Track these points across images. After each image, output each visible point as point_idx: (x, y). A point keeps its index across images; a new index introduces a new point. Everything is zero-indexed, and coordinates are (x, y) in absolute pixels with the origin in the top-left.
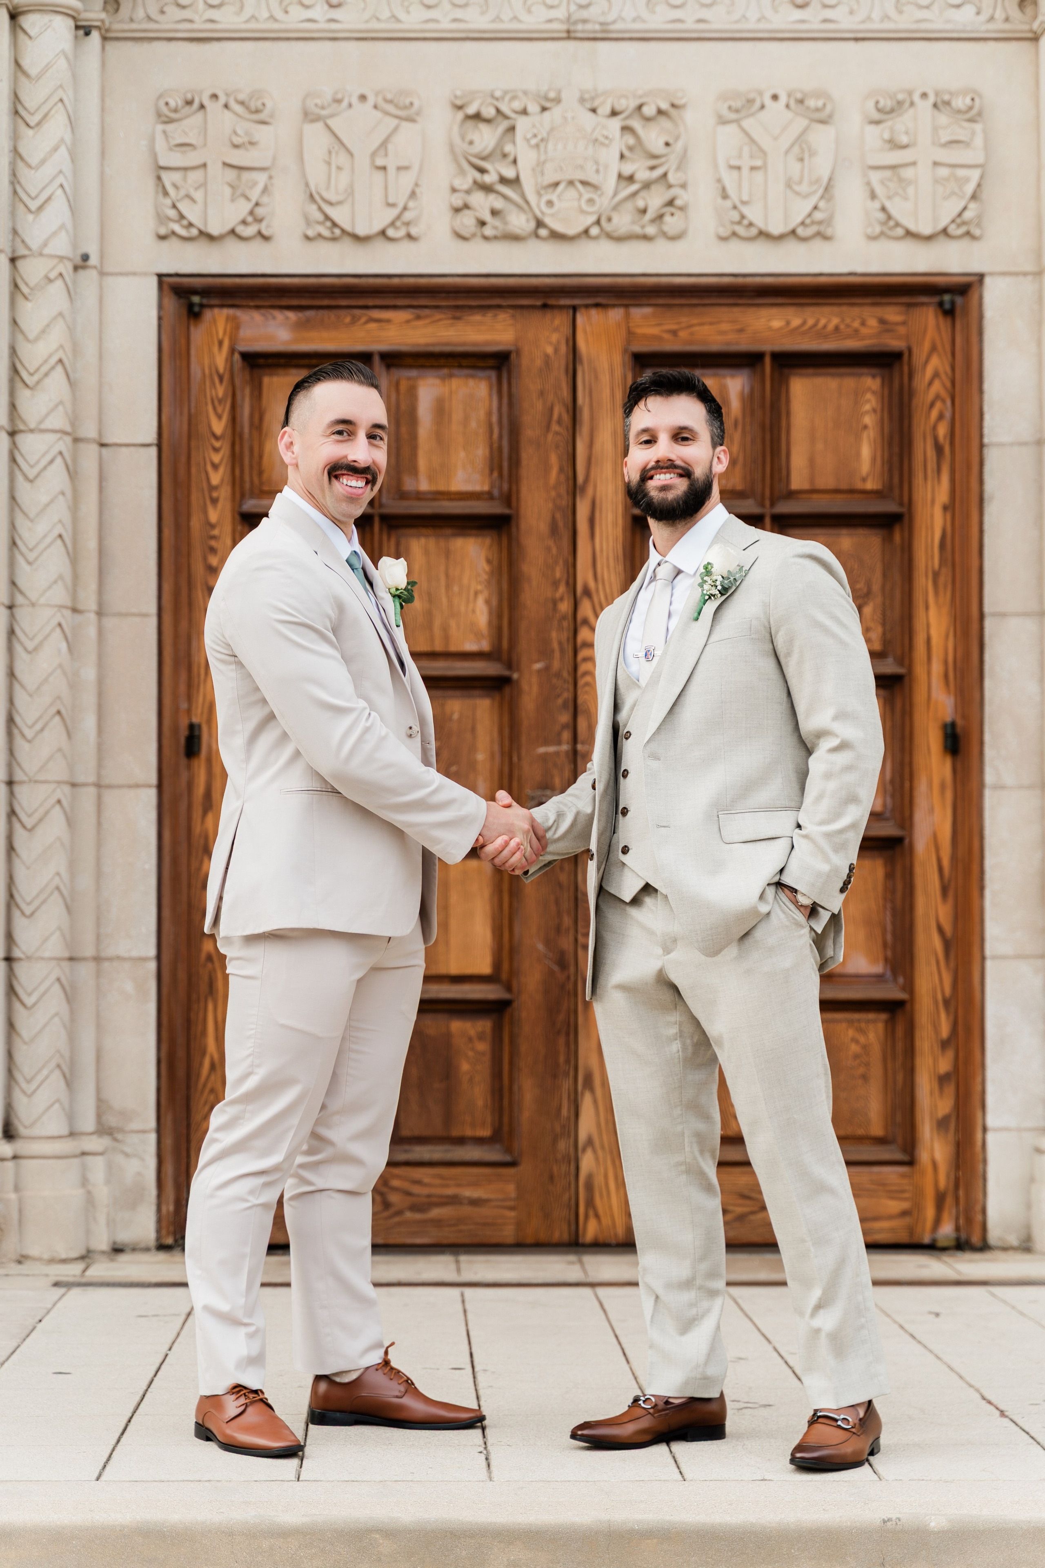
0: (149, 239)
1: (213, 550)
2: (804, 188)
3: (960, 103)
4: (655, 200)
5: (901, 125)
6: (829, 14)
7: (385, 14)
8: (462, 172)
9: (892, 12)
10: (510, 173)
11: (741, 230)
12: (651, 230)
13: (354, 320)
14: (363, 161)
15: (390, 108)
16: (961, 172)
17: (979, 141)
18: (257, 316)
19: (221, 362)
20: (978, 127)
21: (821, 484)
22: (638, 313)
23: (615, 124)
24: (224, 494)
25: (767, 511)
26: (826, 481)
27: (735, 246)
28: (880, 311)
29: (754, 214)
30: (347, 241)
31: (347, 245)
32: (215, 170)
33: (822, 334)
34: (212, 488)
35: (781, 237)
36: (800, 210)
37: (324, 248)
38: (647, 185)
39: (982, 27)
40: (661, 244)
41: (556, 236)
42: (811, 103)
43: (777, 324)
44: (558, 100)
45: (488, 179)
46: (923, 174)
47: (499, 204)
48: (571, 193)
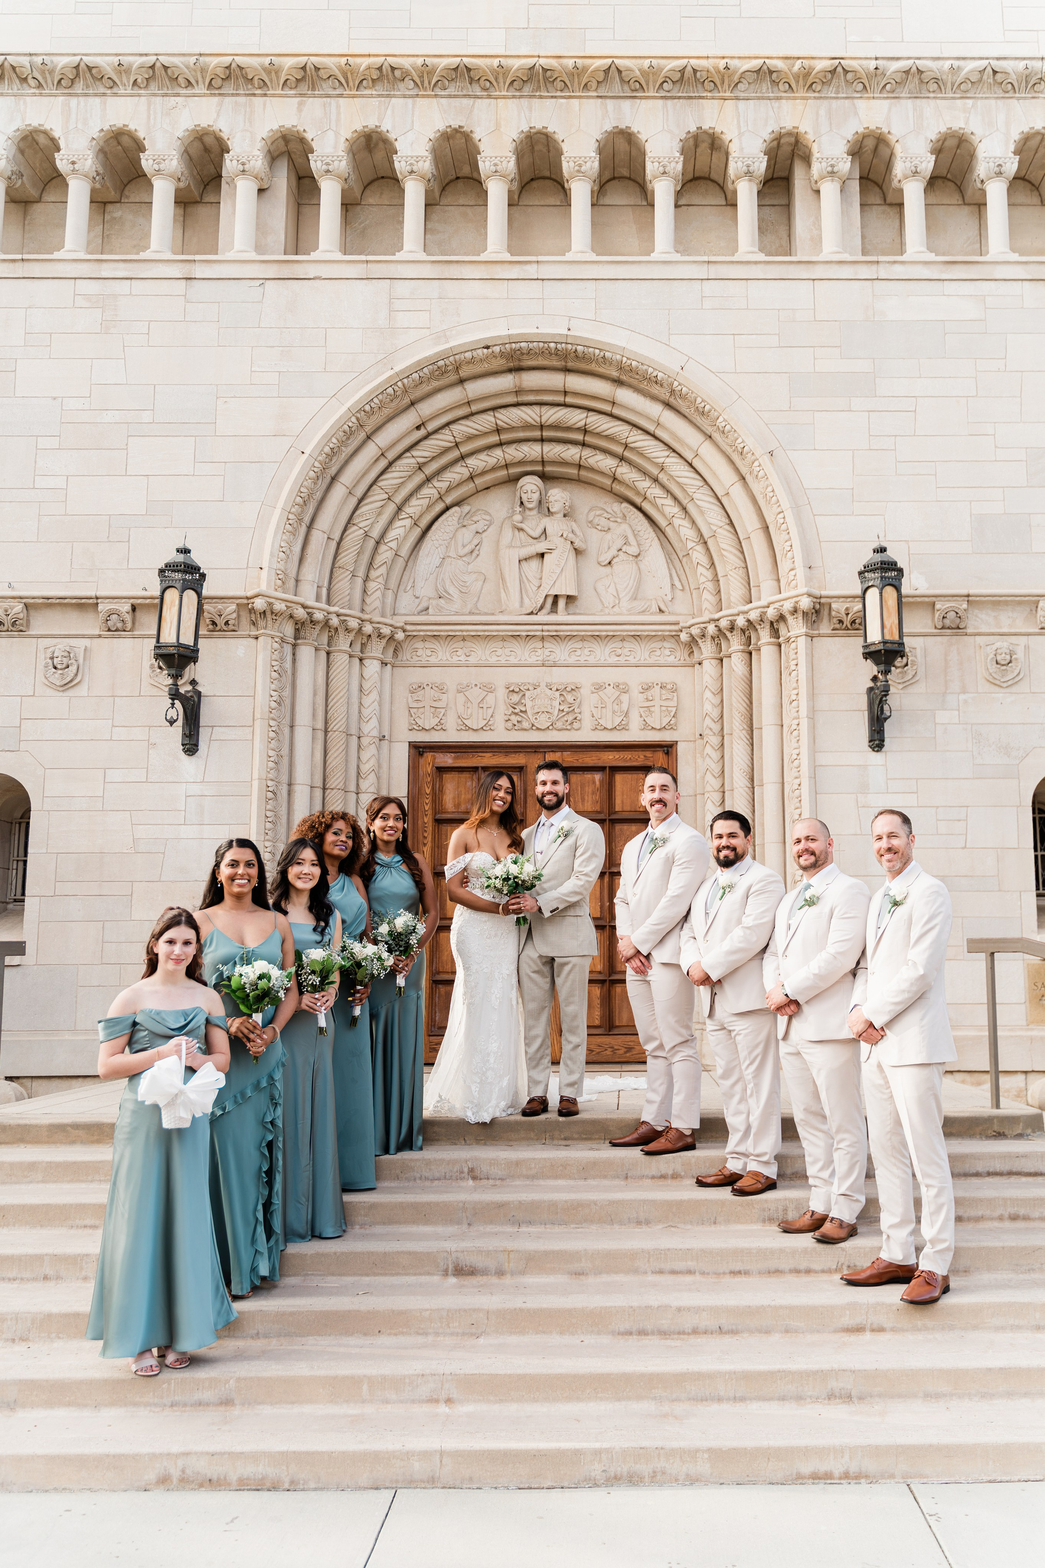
0: (406, 731)
1: (426, 831)
2: (618, 714)
3: (669, 687)
4: (570, 718)
5: (649, 694)
6: (627, 658)
7: (484, 658)
8: (508, 709)
9: (647, 658)
10: (523, 709)
11: (598, 727)
12: (569, 727)
13: (473, 756)
14: (475, 705)
15: (485, 689)
16: (669, 709)
17: (675, 699)
18: (441, 755)
19: (429, 770)
20: (675, 694)
21: (626, 809)
22: (565, 753)
23: (558, 693)
24: (430, 813)
25: (607, 818)
26: (627, 808)
27: (597, 732)
28: (644, 753)
29: (602, 722)
30: (471, 731)
31: (471, 732)
32: (427, 708)
33: (625, 761)
34: (426, 811)
35: (611, 729)
36: (617, 721)
37: (463, 733)
38: (568, 713)
39: (677, 663)
40: (573, 732)
41: (538, 729)
42: (621, 687)
43: (611, 757)
44: (539, 686)
45: (516, 711)
46: (656, 709)
47: (520, 719)
48: (543, 715)
